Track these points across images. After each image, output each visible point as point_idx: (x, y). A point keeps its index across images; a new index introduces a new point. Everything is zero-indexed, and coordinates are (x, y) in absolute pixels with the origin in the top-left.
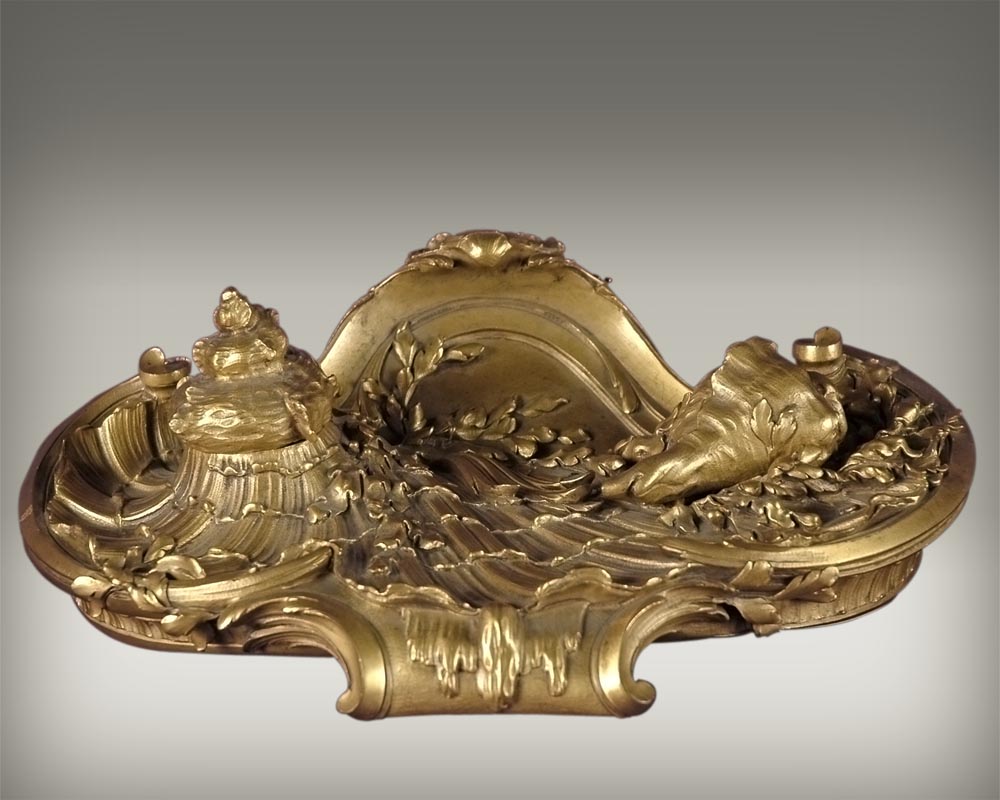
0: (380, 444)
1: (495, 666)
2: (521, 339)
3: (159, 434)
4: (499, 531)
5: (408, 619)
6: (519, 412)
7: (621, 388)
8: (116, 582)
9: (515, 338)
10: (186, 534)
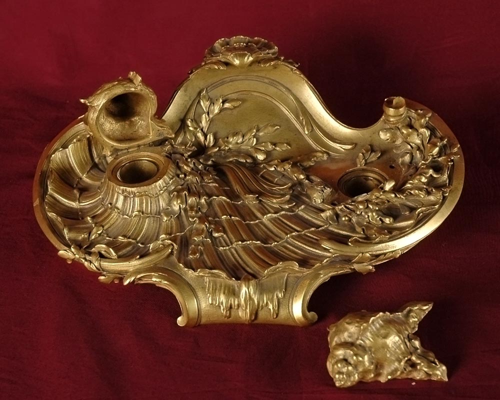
0: (194, 164)
1: (246, 308)
2: (258, 94)
3: (94, 150)
4: (248, 222)
5: (208, 283)
6: (257, 134)
7: (304, 120)
8: (77, 256)
9: (255, 94)
10: (107, 223)
